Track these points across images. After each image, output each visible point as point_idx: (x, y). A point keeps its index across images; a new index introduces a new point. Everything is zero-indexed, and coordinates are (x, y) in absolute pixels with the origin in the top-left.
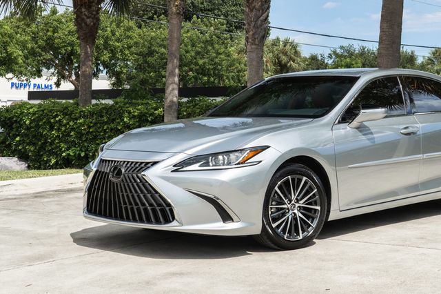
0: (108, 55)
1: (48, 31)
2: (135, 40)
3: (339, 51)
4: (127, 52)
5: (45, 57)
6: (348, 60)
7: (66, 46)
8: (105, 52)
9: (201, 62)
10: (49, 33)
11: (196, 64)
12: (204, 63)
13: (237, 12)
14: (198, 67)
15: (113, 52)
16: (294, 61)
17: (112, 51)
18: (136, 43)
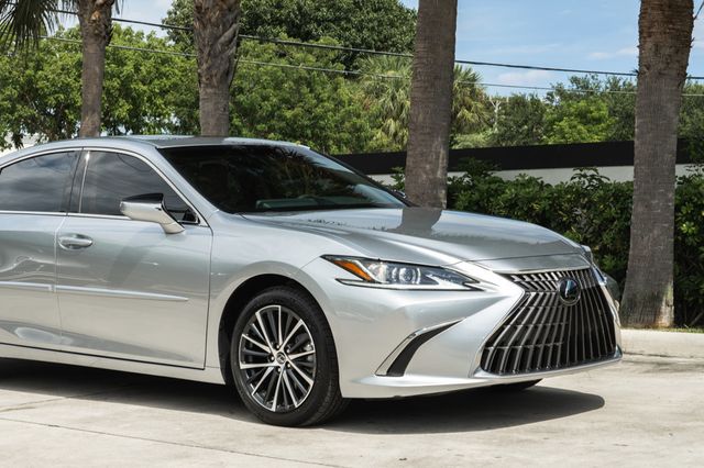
0: (127, 107)
1: (27, 67)
2: (173, 80)
3: (568, 86)
4: (159, 101)
5: (21, 113)
6: (582, 104)
7: (56, 92)
8: (122, 101)
9: (289, 114)
10: (28, 72)
11: (282, 118)
12: (295, 116)
13: (380, 23)
14: (283, 124)
15: (135, 101)
16: (469, 109)
17: (133, 99)
18: (175, 85)
